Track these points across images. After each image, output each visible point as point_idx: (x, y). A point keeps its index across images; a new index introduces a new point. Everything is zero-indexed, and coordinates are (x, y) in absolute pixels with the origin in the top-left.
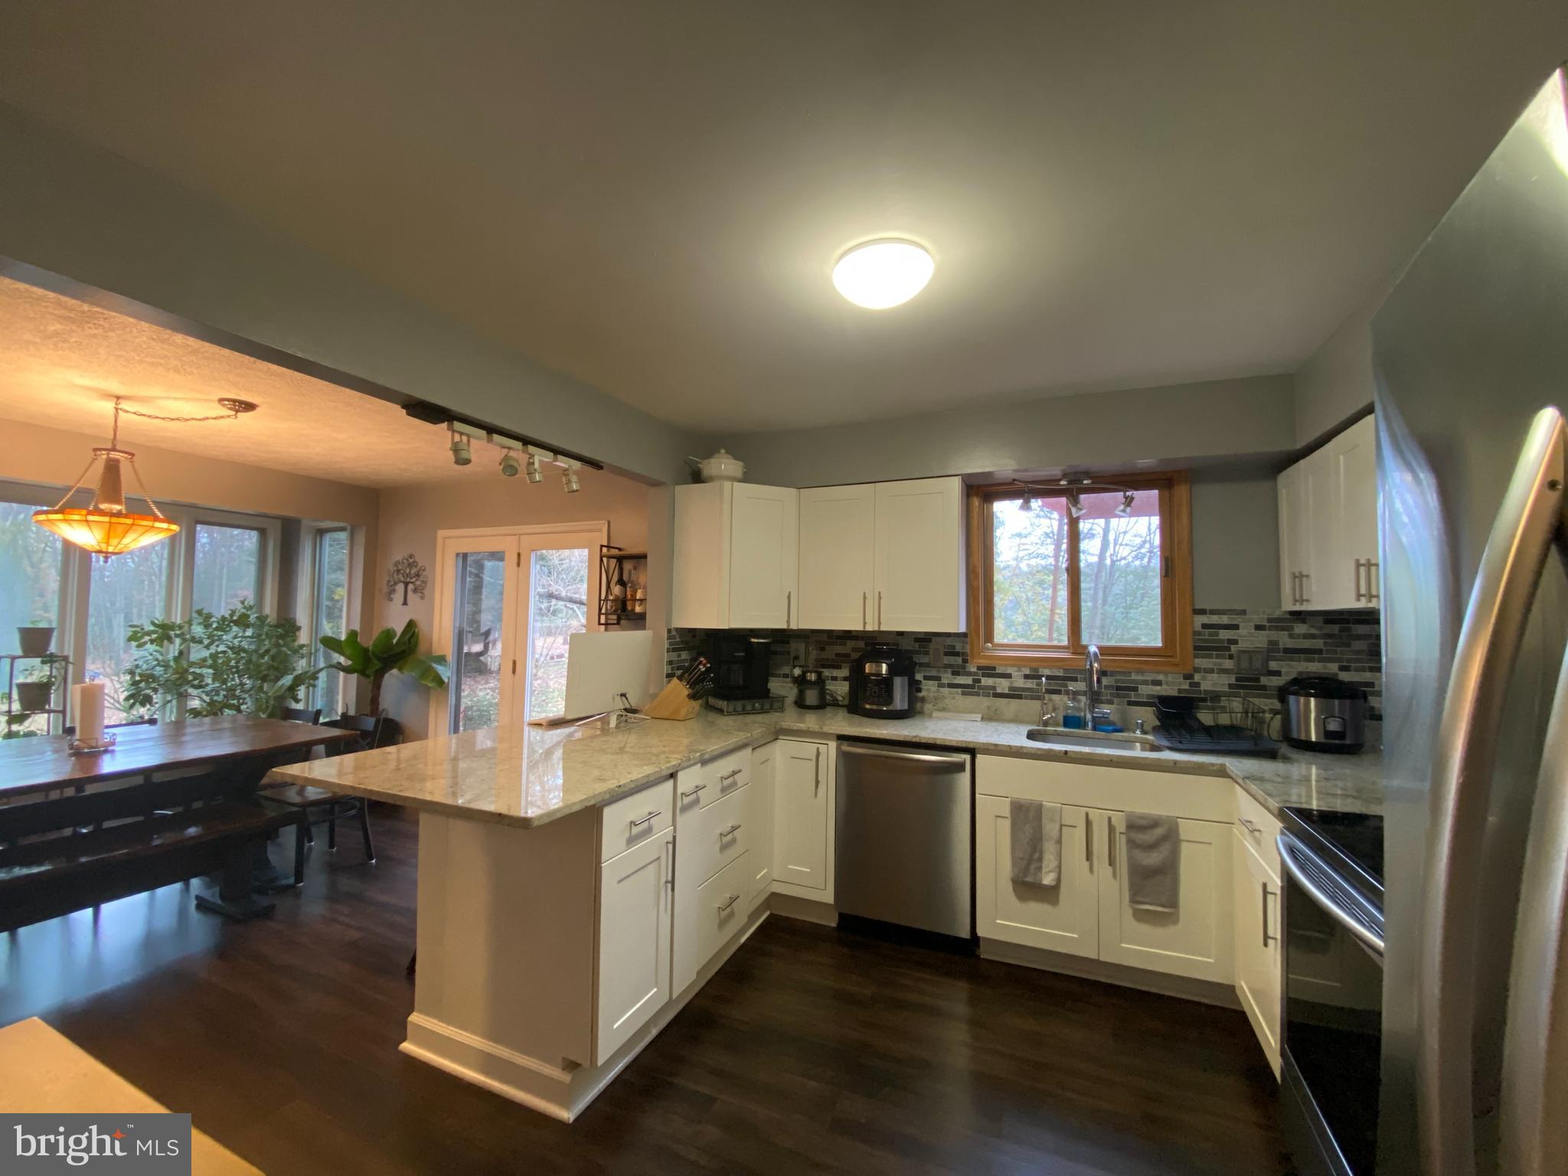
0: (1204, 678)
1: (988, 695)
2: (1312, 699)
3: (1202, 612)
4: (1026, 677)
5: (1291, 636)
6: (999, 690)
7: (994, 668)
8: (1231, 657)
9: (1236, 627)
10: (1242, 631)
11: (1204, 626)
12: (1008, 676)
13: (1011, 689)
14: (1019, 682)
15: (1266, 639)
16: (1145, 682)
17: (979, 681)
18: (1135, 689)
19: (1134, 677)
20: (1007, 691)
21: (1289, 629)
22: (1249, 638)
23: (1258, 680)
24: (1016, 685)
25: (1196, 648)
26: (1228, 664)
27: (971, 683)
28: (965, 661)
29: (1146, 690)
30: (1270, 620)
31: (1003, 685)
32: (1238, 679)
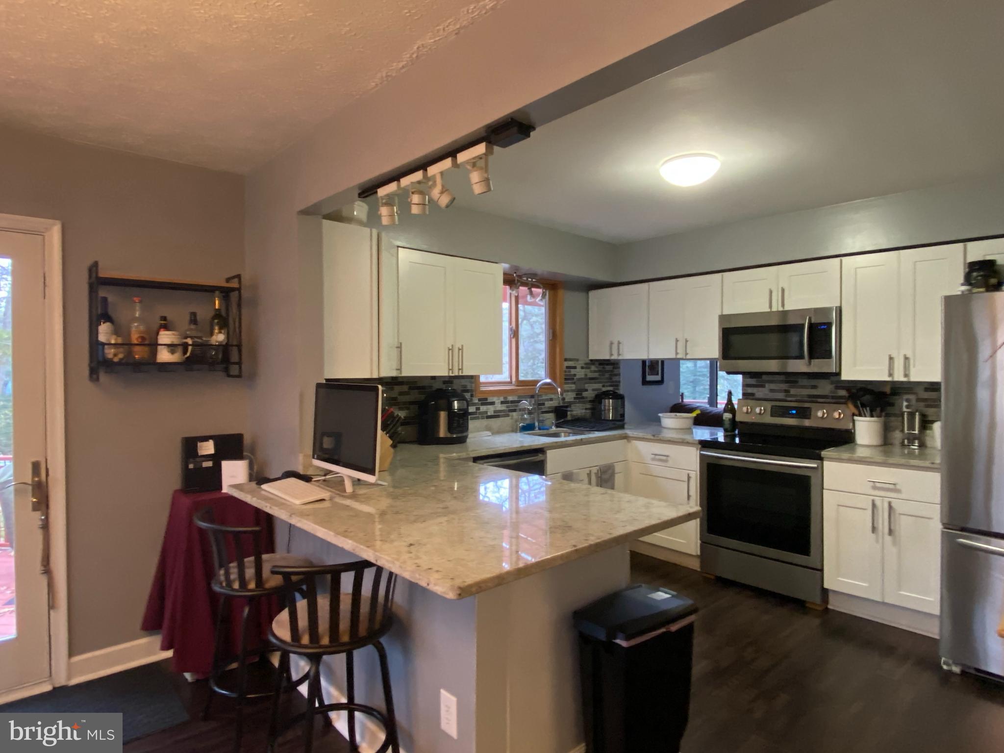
0: (567, 395)
1: (483, 418)
2: (611, 400)
3: (566, 360)
4: (502, 403)
5: (591, 372)
6: (489, 414)
7: (486, 399)
8: (574, 383)
9: (575, 368)
10: (578, 369)
11: (568, 367)
12: (493, 403)
13: (495, 412)
14: (499, 407)
15: (583, 373)
16: (547, 400)
17: (478, 409)
18: (543, 404)
19: (544, 397)
20: (493, 414)
21: (589, 368)
22: (580, 373)
23: (581, 394)
24: (498, 409)
25: (566, 379)
26: (573, 387)
27: (475, 411)
28: (472, 396)
29: (548, 404)
30: (586, 364)
31: (490, 410)
32: (577, 395)
